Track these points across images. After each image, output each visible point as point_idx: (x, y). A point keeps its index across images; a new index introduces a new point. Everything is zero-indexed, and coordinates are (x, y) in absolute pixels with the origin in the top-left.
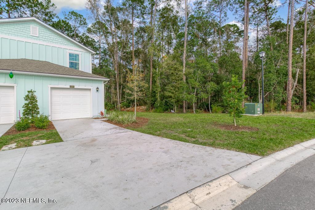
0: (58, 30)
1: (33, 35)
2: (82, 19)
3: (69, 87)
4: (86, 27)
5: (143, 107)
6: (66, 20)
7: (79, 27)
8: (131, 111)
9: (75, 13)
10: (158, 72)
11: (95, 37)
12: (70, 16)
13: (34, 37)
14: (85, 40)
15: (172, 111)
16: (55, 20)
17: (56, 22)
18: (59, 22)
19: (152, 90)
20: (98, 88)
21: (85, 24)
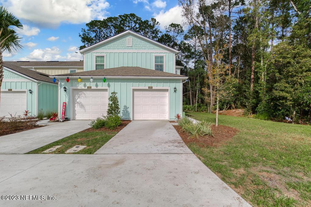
0: (162, 43)
1: (129, 46)
2: (179, 28)
3: (147, 88)
4: (183, 34)
5: (240, 110)
6: (167, 33)
7: (177, 36)
8: (223, 114)
9: (174, 24)
10: (264, 65)
11: (191, 42)
12: (170, 29)
13: (129, 48)
14: (183, 47)
15: (287, 118)
16: (160, 35)
17: (160, 36)
18: (163, 36)
19: (254, 90)
20: (175, 88)
21: (181, 32)
